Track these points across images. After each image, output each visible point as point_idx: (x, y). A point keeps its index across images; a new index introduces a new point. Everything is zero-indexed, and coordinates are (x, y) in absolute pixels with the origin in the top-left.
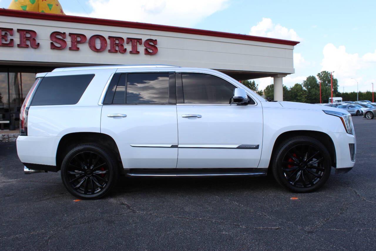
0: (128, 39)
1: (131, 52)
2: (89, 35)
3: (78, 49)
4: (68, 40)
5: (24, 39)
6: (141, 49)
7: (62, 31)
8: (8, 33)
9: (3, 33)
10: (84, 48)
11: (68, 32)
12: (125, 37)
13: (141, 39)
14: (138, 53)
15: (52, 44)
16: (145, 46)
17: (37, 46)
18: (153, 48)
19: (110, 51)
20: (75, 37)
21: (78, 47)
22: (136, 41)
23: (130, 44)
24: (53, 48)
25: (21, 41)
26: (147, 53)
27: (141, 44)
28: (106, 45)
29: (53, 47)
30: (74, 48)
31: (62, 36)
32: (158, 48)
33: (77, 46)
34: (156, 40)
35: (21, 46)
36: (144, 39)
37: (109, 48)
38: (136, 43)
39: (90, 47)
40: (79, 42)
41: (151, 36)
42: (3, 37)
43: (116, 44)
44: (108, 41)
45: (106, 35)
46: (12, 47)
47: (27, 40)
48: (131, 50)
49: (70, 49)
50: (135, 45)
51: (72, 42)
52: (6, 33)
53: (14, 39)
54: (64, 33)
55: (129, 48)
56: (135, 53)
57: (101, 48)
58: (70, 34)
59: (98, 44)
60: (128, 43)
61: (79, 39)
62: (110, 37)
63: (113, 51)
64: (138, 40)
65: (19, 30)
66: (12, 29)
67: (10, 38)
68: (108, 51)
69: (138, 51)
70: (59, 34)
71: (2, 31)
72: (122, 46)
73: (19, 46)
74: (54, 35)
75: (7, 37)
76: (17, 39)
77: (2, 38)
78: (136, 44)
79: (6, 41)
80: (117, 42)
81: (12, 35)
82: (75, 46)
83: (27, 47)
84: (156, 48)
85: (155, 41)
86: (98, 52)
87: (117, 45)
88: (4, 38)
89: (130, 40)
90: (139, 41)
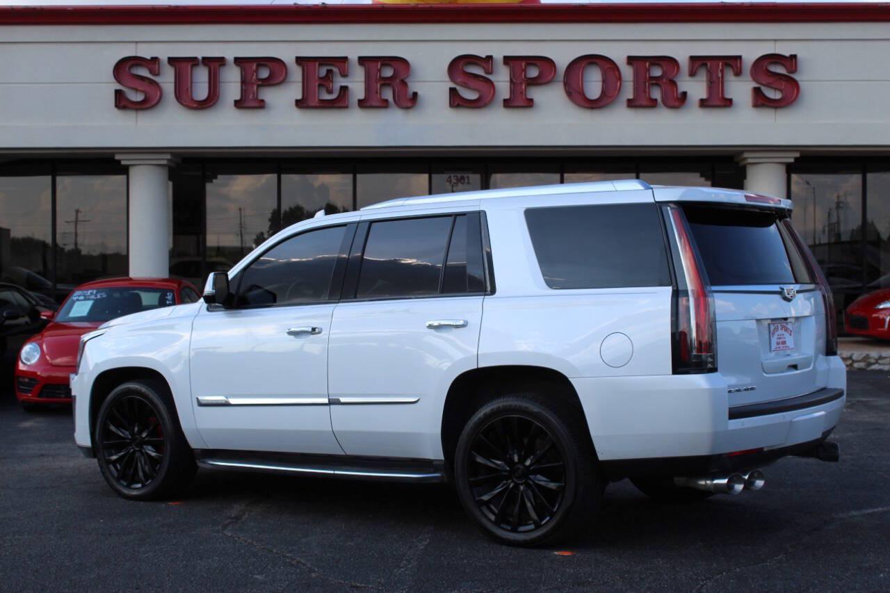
0: (693, 59)
1: (704, 104)
2: (563, 56)
3: (530, 104)
4: (502, 79)
5: (377, 83)
6: (740, 89)
7: (481, 51)
8: (335, 70)
9: (323, 71)
10: (551, 98)
11: (498, 52)
12: (682, 54)
13: (740, 57)
14: (728, 103)
15: (453, 91)
16: (755, 78)
17: (410, 101)
18: (783, 85)
19: (631, 104)
20: (521, 66)
21: (529, 97)
22: (721, 64)
23: (703, 76)
24: (456, 103)
25: (368, 89)
26: (760, 102)
27: (738, 73)
28: (619, 84)
29: (456, 101)
30: (519, 101)
31: (483, 64)
32: (800, 83)
33: (525, 95)
34: (794, 57)
35: (369, 104)
36: (750, 54)
37: (628, 92)
38: (722, 71)
39: (569, 94)
40: (534, 82)
41: (778, 44)
42: (321, 83)
43: (652, 78)
44: (627, 72)
45: (618, 54)
46: (346, 107)
47: (382, 85)
48: (704, 96)
49: (507, 104)
50: (719, 78)
51: (511, 81)
52: (329, 72)
53: (350, 85)
54: (490, 58)
55: (696, 88)
56: (719, 103)
57: (604, 93)
58: (508, 60)
59: (593, 84)
60: (692, 74)
61: (533, 72)
62: (631, 60)
63: (644, 103)
64: (729, 62)
65: (363, 60)
66: (345, 59)
67: (339, 82)
68: (625, 104)
69: (728, 96)
70: (473, 60)
71: (320, 65)
72: (673, 83)
73: (362, 104)
74: (458, 66)
75: (332, 81)
76: (357, 85)
77: (320, 85)
78: (720, 75)
79: (330, 92)
80: (657, 72)
81: (344, 74)
82: (522, 93)
83: (385, 104)
84: (795, 84)
85: (791, 61)
86: (592, 108)
87: (656, 81)
88: (326, 84)
89: (698, 62)
90: (733, 62)
